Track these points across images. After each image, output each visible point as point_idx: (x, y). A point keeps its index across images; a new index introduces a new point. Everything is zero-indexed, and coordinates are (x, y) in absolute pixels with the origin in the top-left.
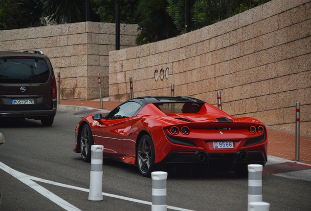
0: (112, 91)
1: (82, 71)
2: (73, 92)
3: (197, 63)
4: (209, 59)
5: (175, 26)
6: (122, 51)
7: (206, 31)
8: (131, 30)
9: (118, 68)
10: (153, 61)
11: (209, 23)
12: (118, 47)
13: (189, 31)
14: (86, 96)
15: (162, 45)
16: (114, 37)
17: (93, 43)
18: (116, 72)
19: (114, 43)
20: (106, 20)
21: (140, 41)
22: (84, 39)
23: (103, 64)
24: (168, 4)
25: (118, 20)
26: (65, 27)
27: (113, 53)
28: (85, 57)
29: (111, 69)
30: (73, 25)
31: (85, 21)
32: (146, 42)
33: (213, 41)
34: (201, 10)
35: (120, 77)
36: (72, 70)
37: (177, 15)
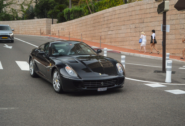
0: (52, 33)
1: (45, 29)
2: (43, 33)
3: (71, 27)
4: (74, 27)
5: (65, 20)
6: (54, 25)
7: (74, 21)
8: (55, 20)
9: (53, 28)
10: (61, 27)
11: (74, 19)
12: (53, 24)
13: (69, 20)
14: (46, 34)
15: (63, 23)
16: (52, 22)
17: (47, 23)
18: (52, 29)
19: (52, 23)
20: (49, 18)
21: (58, 22)
22: (45, 22)
23: (49, 27)
24: (64, 15)
25: (53, 18)
26: (41, 19)
27: (52, 25)
28: (45, 26)
29: (51, 28)
30: (43, 19)
31: (45, 18)
32: (59, 23)
33: (75, 23)
34: (72, 16)
35: (53, 30)
36: (43, 29)
37: (66, 17)
